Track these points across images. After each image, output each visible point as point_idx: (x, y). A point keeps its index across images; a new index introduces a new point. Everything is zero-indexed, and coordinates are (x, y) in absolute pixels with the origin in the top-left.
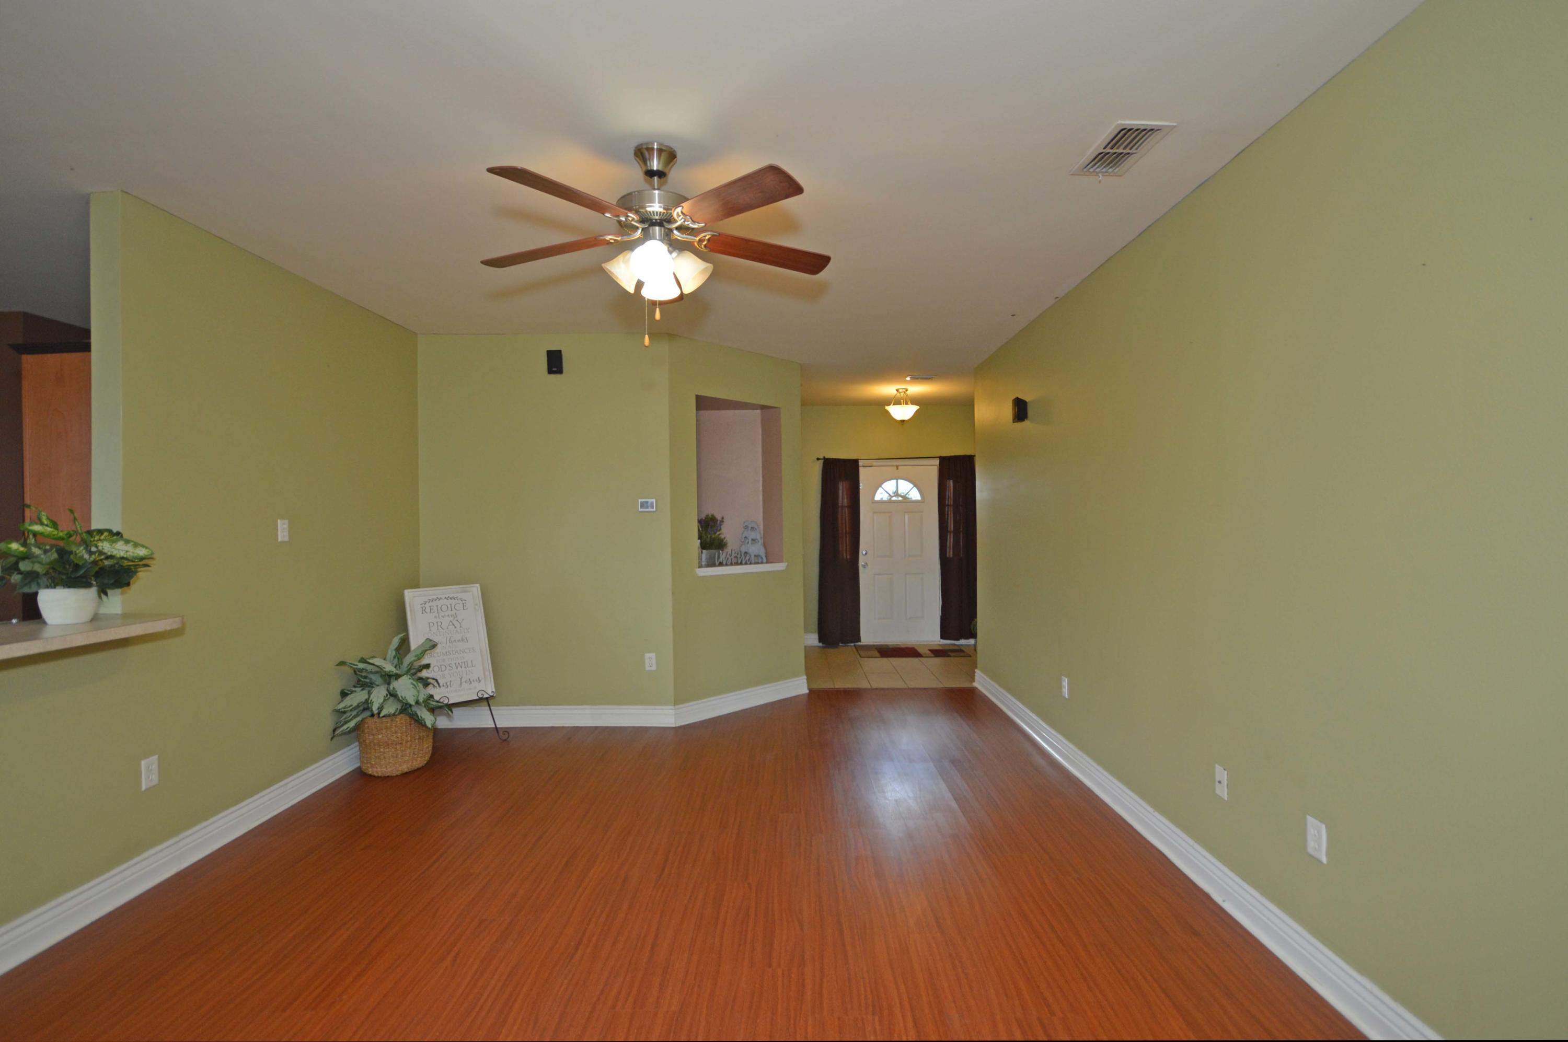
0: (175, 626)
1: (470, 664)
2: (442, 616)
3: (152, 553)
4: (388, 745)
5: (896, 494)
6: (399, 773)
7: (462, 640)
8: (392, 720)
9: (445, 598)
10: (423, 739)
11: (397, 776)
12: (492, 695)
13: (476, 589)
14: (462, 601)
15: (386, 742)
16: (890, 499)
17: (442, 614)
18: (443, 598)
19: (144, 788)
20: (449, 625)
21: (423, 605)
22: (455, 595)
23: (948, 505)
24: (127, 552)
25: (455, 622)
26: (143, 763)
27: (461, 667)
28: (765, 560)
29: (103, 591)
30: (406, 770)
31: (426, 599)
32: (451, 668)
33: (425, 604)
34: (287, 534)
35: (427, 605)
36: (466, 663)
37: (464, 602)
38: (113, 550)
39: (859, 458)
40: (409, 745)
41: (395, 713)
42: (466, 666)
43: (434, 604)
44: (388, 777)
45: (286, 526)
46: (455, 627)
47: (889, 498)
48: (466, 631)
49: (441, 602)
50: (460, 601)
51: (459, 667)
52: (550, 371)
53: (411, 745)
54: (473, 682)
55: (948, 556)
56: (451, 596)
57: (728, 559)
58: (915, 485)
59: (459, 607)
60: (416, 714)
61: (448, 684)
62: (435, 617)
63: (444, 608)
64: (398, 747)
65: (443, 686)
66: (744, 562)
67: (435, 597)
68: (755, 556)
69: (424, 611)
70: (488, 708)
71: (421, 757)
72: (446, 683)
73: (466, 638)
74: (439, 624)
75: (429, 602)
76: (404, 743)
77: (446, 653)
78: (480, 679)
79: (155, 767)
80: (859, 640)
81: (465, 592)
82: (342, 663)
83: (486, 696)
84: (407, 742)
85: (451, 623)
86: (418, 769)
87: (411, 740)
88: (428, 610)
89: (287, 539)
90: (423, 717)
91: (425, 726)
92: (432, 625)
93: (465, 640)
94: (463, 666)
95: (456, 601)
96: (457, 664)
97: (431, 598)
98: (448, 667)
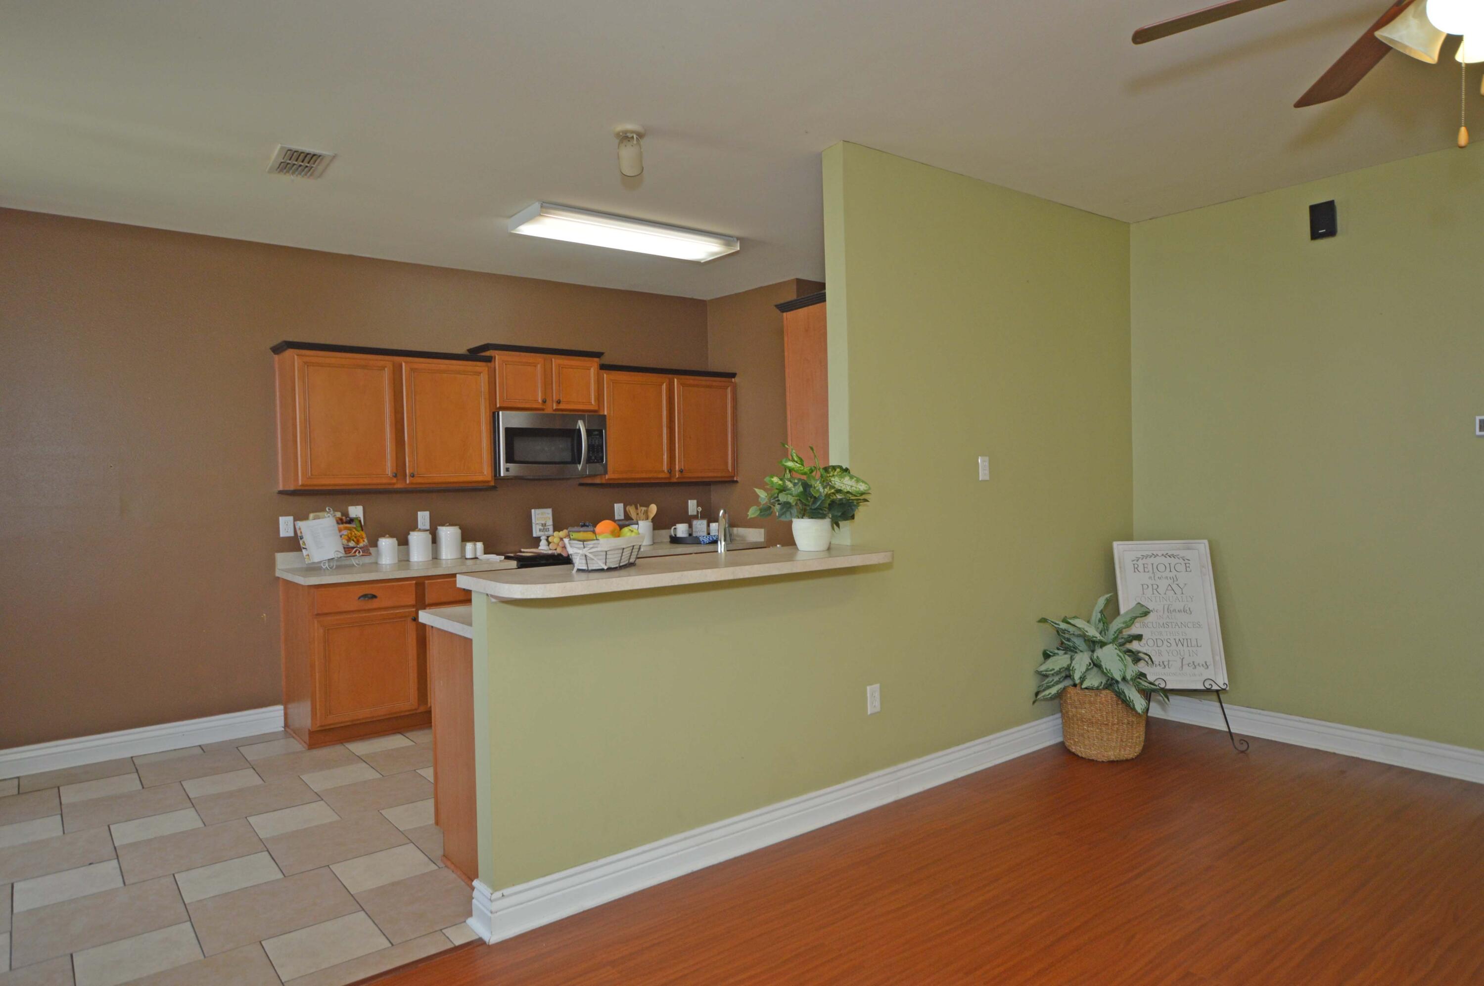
0: (886, 560)
1: (1194, 643)
2: (1158, 577)
3: (870, 488)
4: (1092, 723)
6: (1105, 759)
7: (1185, 611)
8: (1096, 695)
9: (1163, 555)
10: (1132, 726)
11: (1103, 762)
12: (1224, 687)
13: (1203, 546)
14: (1184, 560)
15: (1090, 720)
17: (1158, 574)
18: (1160, 554)
19: (869, 713)
20: (1167, 590)
21: (1135, 562)
22: (1175, 553)
24: (852, 486)
25: (1175, 587)
26: (868, 688)
27: (1183, 645)
29: (835, 523)
30: (1112, 758)
31: (1139, 554)
32: (1169, 645)
33: (1137, 561)
34: (987, 472)
35: (1140, 562)
36: (1189, 640)
37: (1187, 562)
38: (842, 485)
40: (1115, 729)
41: (1098, 687)
42: (1189, 645)
43: (1150, 561)
44: (1093, 760)
45: (987, 464)
46: (1175, 593)
48: (1189, 599)
49: (1158, 560)
50: (1181, 561)
51: (1180, 644)
52: (1315, 236)
53: (1118, 729)
54: (1197, 667)
56: (1171, 552)
59: (1181, 568)
60: (1124, 693)
61: (1166, 663)
62: (1150, 578)
63: (1161, 568)
64: (1104, 729)
65: (1159, 664)
67: (1150, 554)
69: (1136, 569)
70: (1218, 704)
71: (1131, 747)
72: (1163, 662)
73: (1189, 609)
74: (1155, 587)
75: (1142, 559)
76: (1110, 724)
77: (1163, 623)
78: (1208, 664)
79: (877, 695)
81: (1189, 549)
82: (1043, 620)
83: (1215, 687)
84: (1113, 724)
85: (1170, 588)
86: (1127, 760)
87: (1118, 724)
88: (1141, 568)
89: (987, 478)
90: (1132, 698)
91: (1133, 709)
92: (1145, 587)
93: (1188, 611)
94: (1185, 644)
95: (1177, 560)
96: (1177, 640)
97: (1145, 553)
98: (1165, 643)
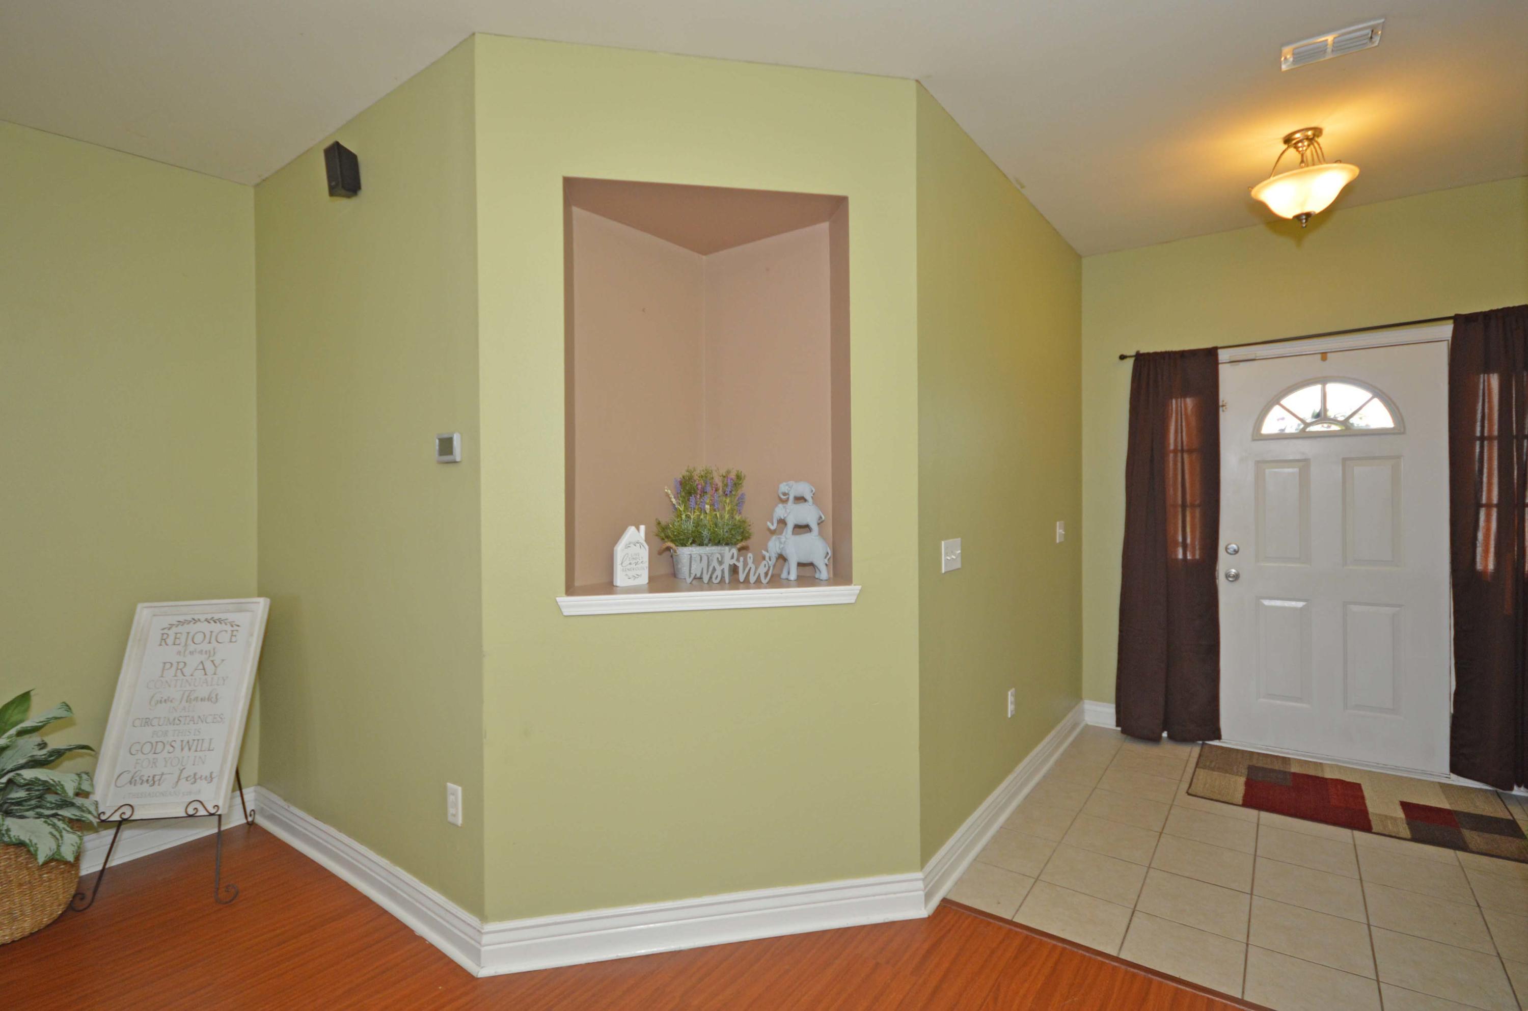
1: (206, 745)
2: (190, 652)
5: (1320, 416)
7: (209, 699)
9: (205, 620)
13: (261, 607)
14: (232, 626)
16: (1303, 430)
17: (192, 647)
18: (203, 619)
20: (195, 669)
21: (166, 631)
22: (223, 616)
23: (1482, 438)
25: (208, 665)
27: (190, 749)
28: (824, 574)
31: (173, 620)
32: (171, 749)
33: (169, 629)
35: (171, 633)
36: (200, 742)
37: (236, 628)
39: (1219, 345)
42: (199, 748)
43: (182, 629)
46: (206, 674)
47: (1302, 426)
48: (221, 682)
49: (193, 628)
50: (229, 628)
51: (186, 749)
52: (333, 193)
54: (198, 781)
55: (1479, 566)
56: (216, 617)
57: (714, 569)
58: (1378, 393)
59: (224, 637)
61: (157, 778)
62: (179, 653)
63: (199, 638)
65: (147, 781)
66: (752, 579)
67: (189, 618)
68: (800, 565)
69: (164, 640)
72: (153, 776)
73: (217, 695)
74: (181, 665)
75: (177, 626)
77: (174, 719)
80: (1219, 737)
81: (241, 611)
83: (202, 812)
85: (201, 667)
88: (170, 640)
92: (168, 666)
93: (214, 699)
94: (193, 748)
95: (224, 627)
96: (185, 743)
97: (181, 618)
98: (168, 748)
